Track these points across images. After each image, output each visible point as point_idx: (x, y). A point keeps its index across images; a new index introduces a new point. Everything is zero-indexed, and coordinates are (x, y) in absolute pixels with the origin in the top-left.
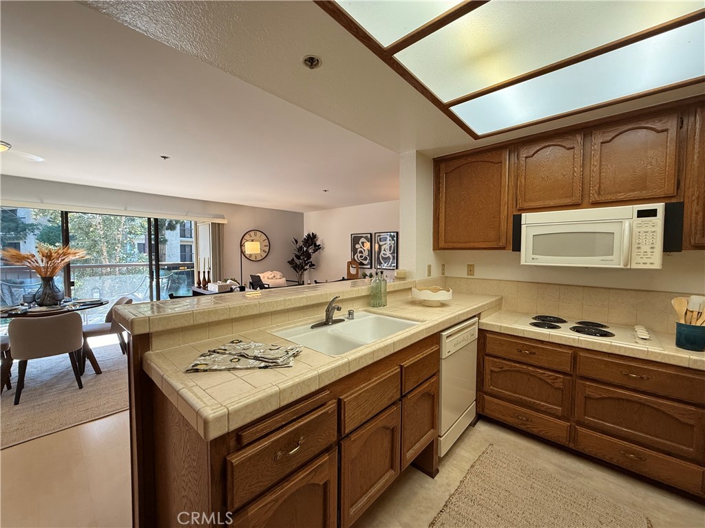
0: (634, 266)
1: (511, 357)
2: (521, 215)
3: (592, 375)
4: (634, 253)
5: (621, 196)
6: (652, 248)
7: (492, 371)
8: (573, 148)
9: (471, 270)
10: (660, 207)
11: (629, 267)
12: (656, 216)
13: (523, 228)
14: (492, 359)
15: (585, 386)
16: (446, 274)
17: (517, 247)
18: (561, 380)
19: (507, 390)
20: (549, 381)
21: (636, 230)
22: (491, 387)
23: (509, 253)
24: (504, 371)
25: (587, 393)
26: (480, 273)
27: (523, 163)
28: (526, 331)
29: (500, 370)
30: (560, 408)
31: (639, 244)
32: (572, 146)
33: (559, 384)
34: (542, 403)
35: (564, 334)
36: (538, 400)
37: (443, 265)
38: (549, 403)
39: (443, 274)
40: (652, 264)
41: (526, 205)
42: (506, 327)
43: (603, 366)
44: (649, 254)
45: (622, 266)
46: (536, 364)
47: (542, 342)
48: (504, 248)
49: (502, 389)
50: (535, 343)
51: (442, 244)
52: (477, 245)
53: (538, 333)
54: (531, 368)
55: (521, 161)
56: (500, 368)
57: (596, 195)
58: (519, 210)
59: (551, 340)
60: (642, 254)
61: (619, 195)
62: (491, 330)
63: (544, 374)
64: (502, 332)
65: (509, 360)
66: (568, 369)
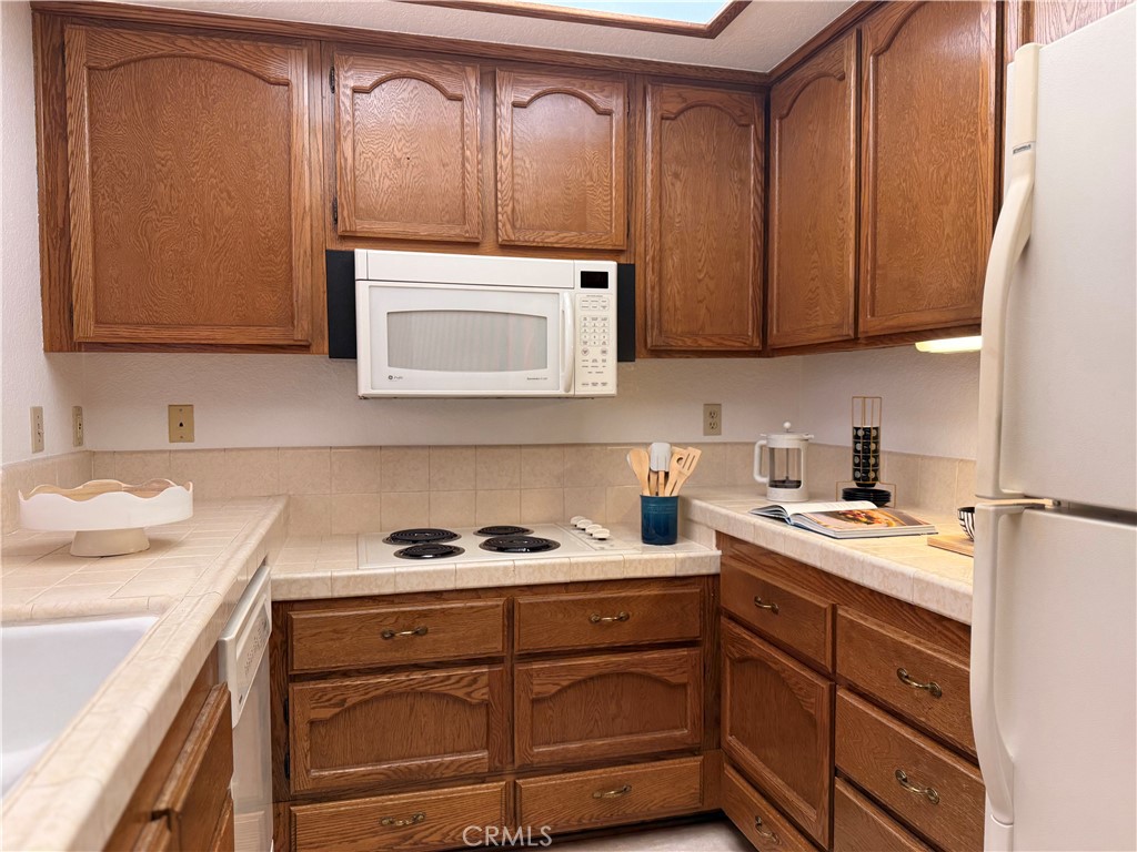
0: (580, 391)
1: (366, 659)
2: (352, 254)
3: (545, 643)
4: (579, 364)
5: (551, 238)
6: (604, 352)
7: (312, 723)
8: (460, 99)
9: (181, 421)
10: (609, 267)
11: (571, 393)
12: (607, 287)
13: (362, 291)
14: (311, 685)
15: (529, 674)
16: (88, 445)
17: (343, 345)
18: (484, 680)
19: (358, 764)
20: (460, 694)
21: (581, 313)
22: (315, 773)
23: (318, 362)
24: (349, 709)
25: (537, 689)
26: (211, 432)
27: (348, 103)
28: (402, 574)
29: (337, 710)
30: (485, 754)
31: (585, 343)
32: (458, 92)
33: (480, 694)
34: (448, 759)
35: (476, 565)
36: (435, 755)
37: (78, 411)
38: (460, 752)
39: (79, 441)
40: (604, 384)
41: (363, 226)
42: (349, 578)
43: (560, 616)
44: (600, 364)
45: (561, 392)
46: (429, 657)
47: (437, 595)
48: (303, 348)
49: (344, 766)
50: (423, 602)
51: (86, 328)
52: (220, 336)
53: (429, 574)
54: (418, 676)
55: (342, 98)
56: (335, 705)
57: (508, 226)
58: (343, 238)
59: (461, 585)
60: (590, 364)
61: (548, 233)
62: (303, 597)
63: (449, 677)
64: (336, 595)
65: (360, 672)
66: (496, 646)
